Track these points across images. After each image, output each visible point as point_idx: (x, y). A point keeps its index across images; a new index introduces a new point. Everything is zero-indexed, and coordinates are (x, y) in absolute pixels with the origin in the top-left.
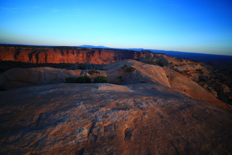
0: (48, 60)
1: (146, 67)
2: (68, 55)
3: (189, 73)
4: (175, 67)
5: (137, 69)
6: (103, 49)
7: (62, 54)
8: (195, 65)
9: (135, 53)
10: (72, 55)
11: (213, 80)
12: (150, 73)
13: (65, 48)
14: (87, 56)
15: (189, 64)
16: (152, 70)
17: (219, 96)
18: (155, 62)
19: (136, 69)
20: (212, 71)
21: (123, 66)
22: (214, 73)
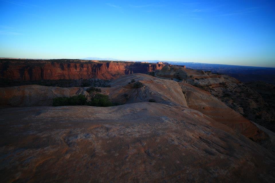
0: (44, 75)
1: (157, 82)
2: (69, 70)
3: (211, 87)
4: (196, 81)
5: (146, 84)
6: (112, 61)
7: (62, 69)
8: (218, 78)
9: (150, 65)
10: (75, 69)
11: (239, 94)
12: (162, 89)
13: (66, 61)
14: (93, 71)
15: (211, 77)
16: (165, 86)
17: (246, 112)
18: (172, 76)
19: (144, 85)
20: (237, 84)
21: (130, 81)
22: (240, 86)
